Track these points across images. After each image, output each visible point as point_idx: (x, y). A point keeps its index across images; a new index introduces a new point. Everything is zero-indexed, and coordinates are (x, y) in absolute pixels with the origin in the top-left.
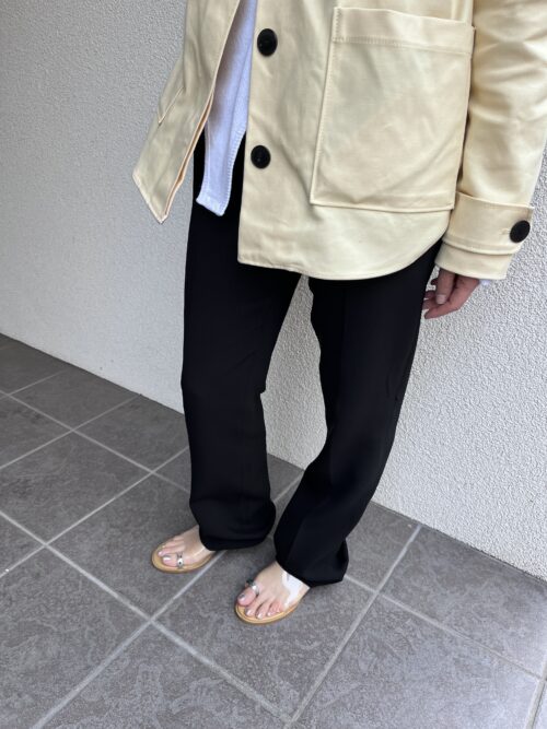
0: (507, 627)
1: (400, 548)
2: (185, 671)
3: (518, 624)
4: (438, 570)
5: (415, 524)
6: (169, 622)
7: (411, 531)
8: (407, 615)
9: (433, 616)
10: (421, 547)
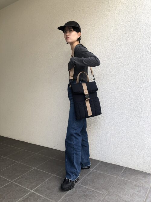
0: (143, 180)
1: (122, 171)
2: (86, 189)
3: (145, 180)
4: (129, 174)
5: (124, 167)
6: (80, 184)
7: (124, 168)
8: (124, 180)
9: (129, 180)
10: (126, 170)
